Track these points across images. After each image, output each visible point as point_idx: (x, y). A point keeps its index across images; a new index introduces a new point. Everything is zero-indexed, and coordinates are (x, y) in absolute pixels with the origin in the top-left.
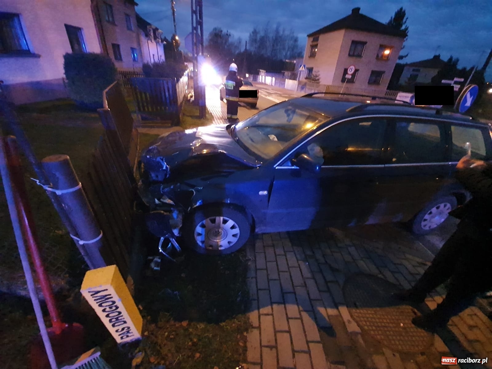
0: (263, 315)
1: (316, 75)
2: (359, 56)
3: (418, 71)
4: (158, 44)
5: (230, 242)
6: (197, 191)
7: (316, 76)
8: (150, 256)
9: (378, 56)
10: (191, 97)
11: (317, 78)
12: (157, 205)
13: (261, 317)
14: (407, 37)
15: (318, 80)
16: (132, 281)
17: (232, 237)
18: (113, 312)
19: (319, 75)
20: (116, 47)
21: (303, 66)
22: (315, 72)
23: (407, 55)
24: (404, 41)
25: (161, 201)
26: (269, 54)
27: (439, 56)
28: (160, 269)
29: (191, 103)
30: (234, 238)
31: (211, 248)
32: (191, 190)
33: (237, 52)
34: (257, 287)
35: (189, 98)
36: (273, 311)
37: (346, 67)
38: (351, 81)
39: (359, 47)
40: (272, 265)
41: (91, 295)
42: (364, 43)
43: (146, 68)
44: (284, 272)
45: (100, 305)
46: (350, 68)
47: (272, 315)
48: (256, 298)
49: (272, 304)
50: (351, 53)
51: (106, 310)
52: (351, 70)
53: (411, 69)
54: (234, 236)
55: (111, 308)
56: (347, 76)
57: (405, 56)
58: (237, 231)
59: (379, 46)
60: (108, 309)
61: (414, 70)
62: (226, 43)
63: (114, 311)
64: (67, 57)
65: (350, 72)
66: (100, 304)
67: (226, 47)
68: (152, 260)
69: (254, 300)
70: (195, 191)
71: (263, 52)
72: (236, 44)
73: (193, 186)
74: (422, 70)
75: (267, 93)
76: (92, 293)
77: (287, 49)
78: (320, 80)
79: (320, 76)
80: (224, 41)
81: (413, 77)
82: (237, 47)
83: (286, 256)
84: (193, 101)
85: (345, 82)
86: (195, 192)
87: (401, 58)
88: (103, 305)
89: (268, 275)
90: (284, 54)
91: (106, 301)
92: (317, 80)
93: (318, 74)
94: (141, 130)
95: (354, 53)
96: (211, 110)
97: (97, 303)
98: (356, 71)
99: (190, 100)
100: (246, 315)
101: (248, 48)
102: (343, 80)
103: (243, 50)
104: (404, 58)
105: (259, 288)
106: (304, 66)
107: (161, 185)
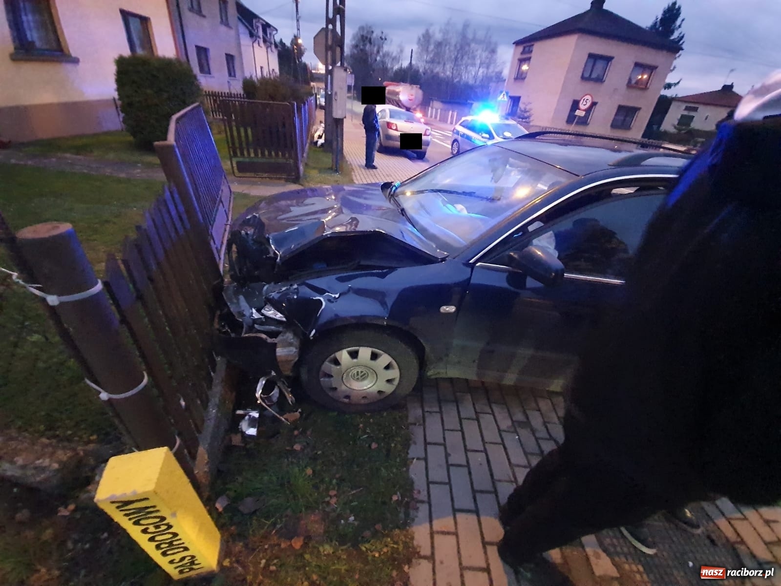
0: (438, 532)
1: (525, 109)
2: (600, 80)
3: (695, 109)
4: (269, 50)
5: (382, 391)
6: (329, 301)
7: (526, 111)
8: (240, 409)
9: (630, 80)
10: (320, 137)
11: (526, 115)
12: (255, 321)
13: (436, 537)
14: (681, 52)
15: (528, 117)
16: (206, 457)
17: (385, 383)
18: (162, 533)
19: (531, 109)
20: (202, 52)
21: (504, 93)
22: (524, 103)
23: (678, 83)
24: (675, 58)
25: (262, 315)
26: (448, 73)
27: (731, 86)
28: (258, 431)
29: (319, 147)
30: (388, 385)
31: (346, 400)
32: (318, 298)
33: (396, 67)
34: (427, 478)
35: (316, 139)
36: (456, 528)
37: (577, 98)
38: (584, 121)
39: (600, 65)
40: (454, 438)
41: (118, 507)
42: (608, 59)
43: (249, 85)
44: (477, 451)
45: (137, 523)
46: (584, 100)
47: (456, 534)
48: (426, 499)
49: (455, 511)
50: (587, 75)
51: (149, 531)
52: (585, 103)
53: (684, 106)
54: (389, 381)
55: (157, 527)
56: (578, 113)
57: (676, 84)
58: (395, 373)
59: (632, 66)
60: (152, 529)
61: (687, 109)
62: (378, 52)
63: (166, 532)
64: (121, 62)
65: (584, 105)
66: (136, 521)
67: (378, 58)
68: (242, 417)
69: (422, 502)
70: (325, 301)
71: (438, 69)
72: (394, 55)
73: (321, 292)
74: (701, 108)
75: (444, 135)
76: (117, 505)
77: (478, 66)
78: (531, 119)
79: (531, 111)
80: (375, 49)
81: (685, 120)
82: (395, 59)
83: (478, 420)
84: (322, 145)
85: (574, 123)
86: (324, 303)
87: (669, 86)
88: (142, 522)
89: (447, 455)
90: (473, 73)
91: (149, 516)
92: (526, 118)
93: (528, 108)
94: (236, 188)
95: (590, 75)
96: (350, 159)
97: (130, 519)
98: (594, 104)
99: (317, 142)
100: (407, 531)
101: (413, 62)
102: (571, 119)
103: (405, 64)
104: (673, 87)
105: (430, 480)
106: (507, 93)
107: (265, 285)
